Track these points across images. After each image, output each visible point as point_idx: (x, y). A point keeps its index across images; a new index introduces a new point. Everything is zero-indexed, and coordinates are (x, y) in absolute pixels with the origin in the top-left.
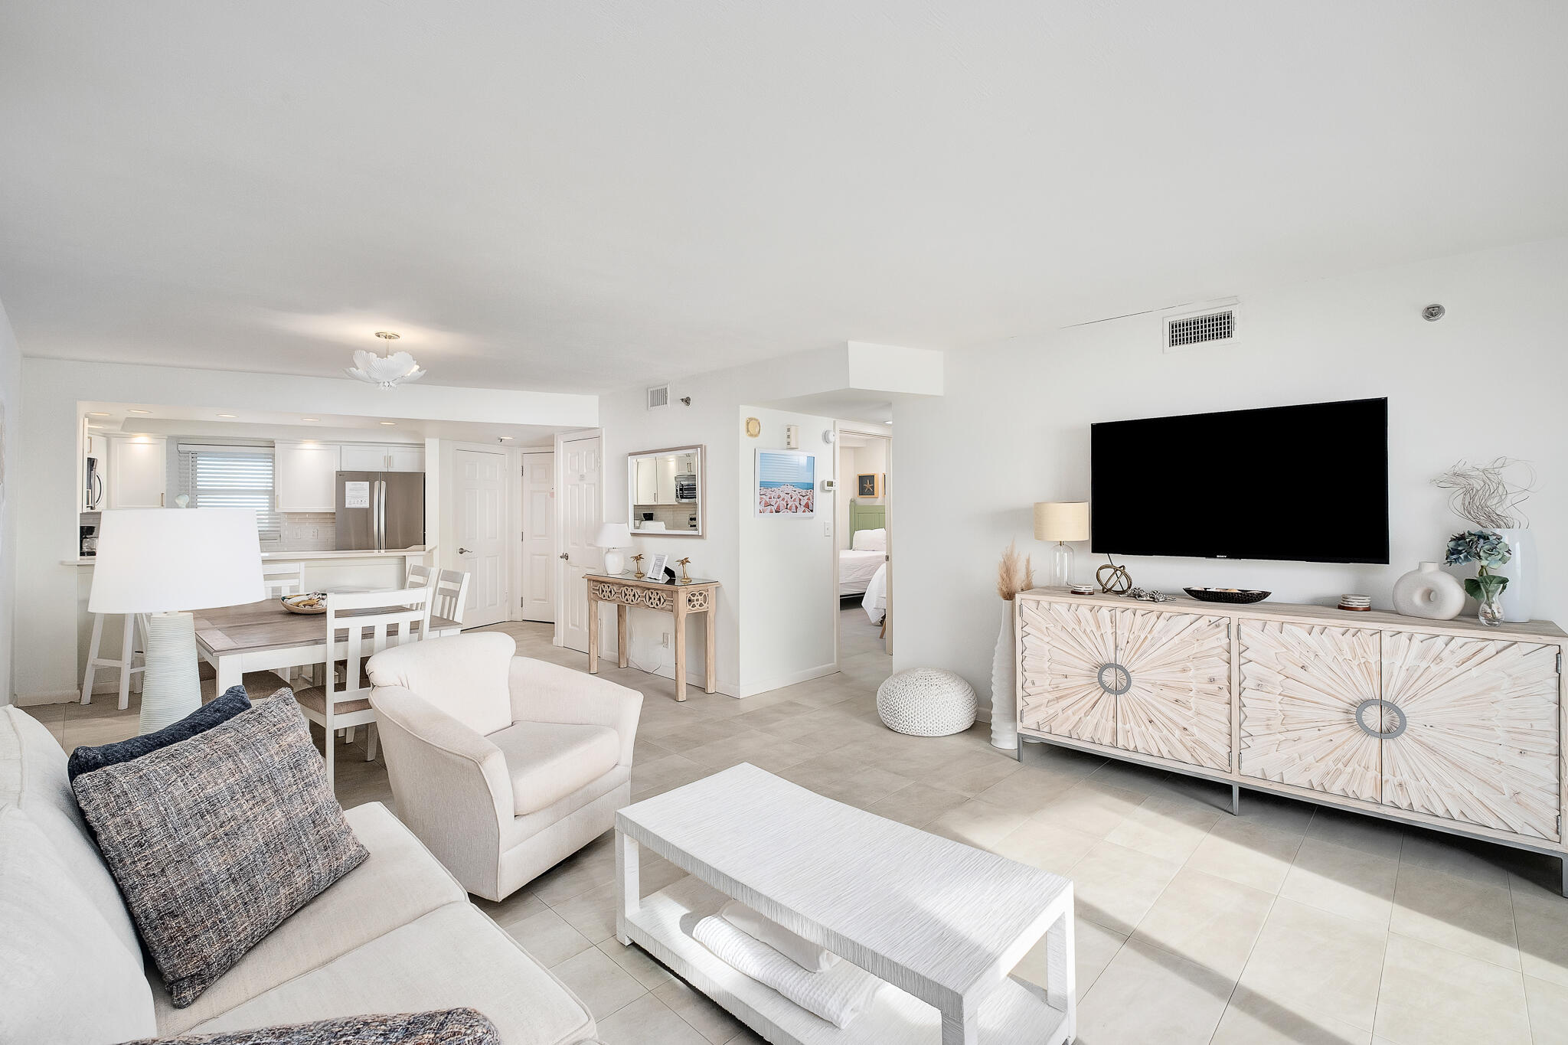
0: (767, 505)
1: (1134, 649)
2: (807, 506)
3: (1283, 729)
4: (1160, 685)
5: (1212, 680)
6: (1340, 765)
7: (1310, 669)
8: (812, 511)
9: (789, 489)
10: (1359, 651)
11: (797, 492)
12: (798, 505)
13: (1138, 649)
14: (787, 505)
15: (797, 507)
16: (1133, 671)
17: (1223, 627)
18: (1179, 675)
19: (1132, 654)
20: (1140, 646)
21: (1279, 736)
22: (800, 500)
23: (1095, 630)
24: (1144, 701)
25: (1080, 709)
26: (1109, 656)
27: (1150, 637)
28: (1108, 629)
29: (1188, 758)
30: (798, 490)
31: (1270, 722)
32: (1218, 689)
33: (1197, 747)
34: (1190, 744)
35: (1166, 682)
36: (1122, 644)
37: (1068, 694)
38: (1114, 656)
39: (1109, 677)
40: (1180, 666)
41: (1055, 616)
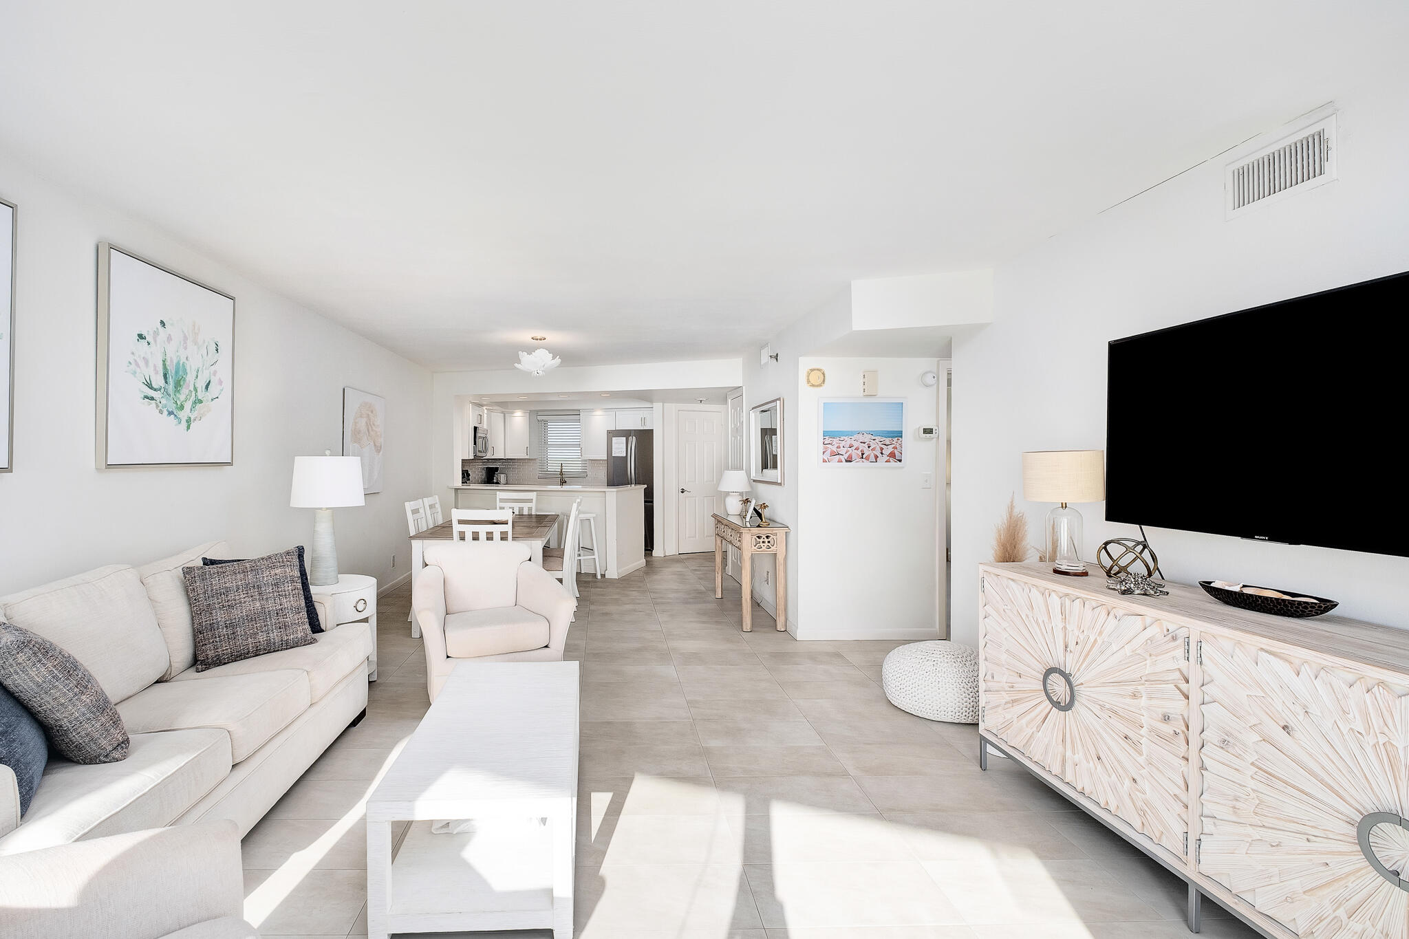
0: (834, 454)
1: (1083, 654)
2: (892, 455)
3: (1256, 820)
4: (1108, 709)
5: (1166, 718)
6: (1341, 913)
7: (1297, 734)
8: (900, 461)
9: (867, 438)
10: (1376, 722)
11: (877, 441)
12: (879, 455)
13: (1087, 655)
14: (863, 454)
15: (876, 457)
16: (1082, 684)
17: (1180, 641)
18: (1129, 700)
19: (1082, 658)
20: (1089, 651)
21: (1250, 830)
22: (882, 449)
23: (1046, 620)
24: (1091, 727)
25: (1032, 721)
26: (1057, 658)
27: (1099, 641)
28: (1057, 622)
29: (1137, 824)
30: (878, 439)
31: (1238, 805)
32: (1172, 732)
33: (1149, 811)
34: (1140, 804)
35: (1115, 708)
36: (1072, 646)
37: (1021, 699)
38: (1063, 659)
39: (1058, 686)
40: (1130, 689)
41: (1011, 597)
